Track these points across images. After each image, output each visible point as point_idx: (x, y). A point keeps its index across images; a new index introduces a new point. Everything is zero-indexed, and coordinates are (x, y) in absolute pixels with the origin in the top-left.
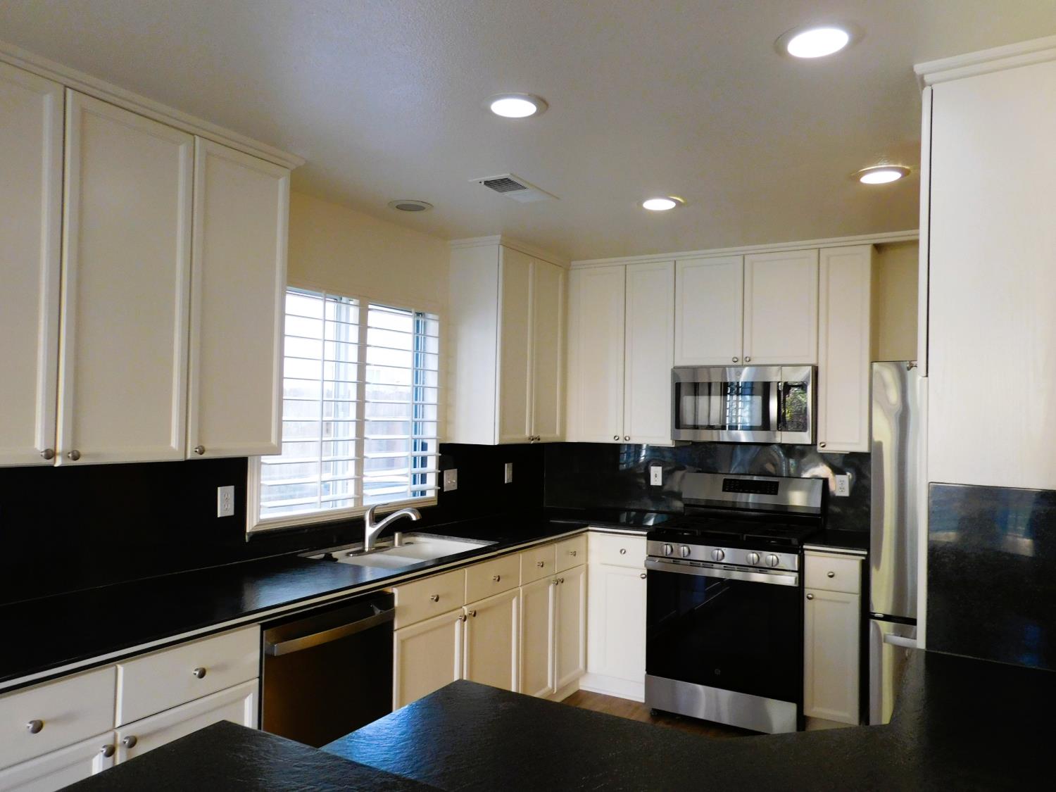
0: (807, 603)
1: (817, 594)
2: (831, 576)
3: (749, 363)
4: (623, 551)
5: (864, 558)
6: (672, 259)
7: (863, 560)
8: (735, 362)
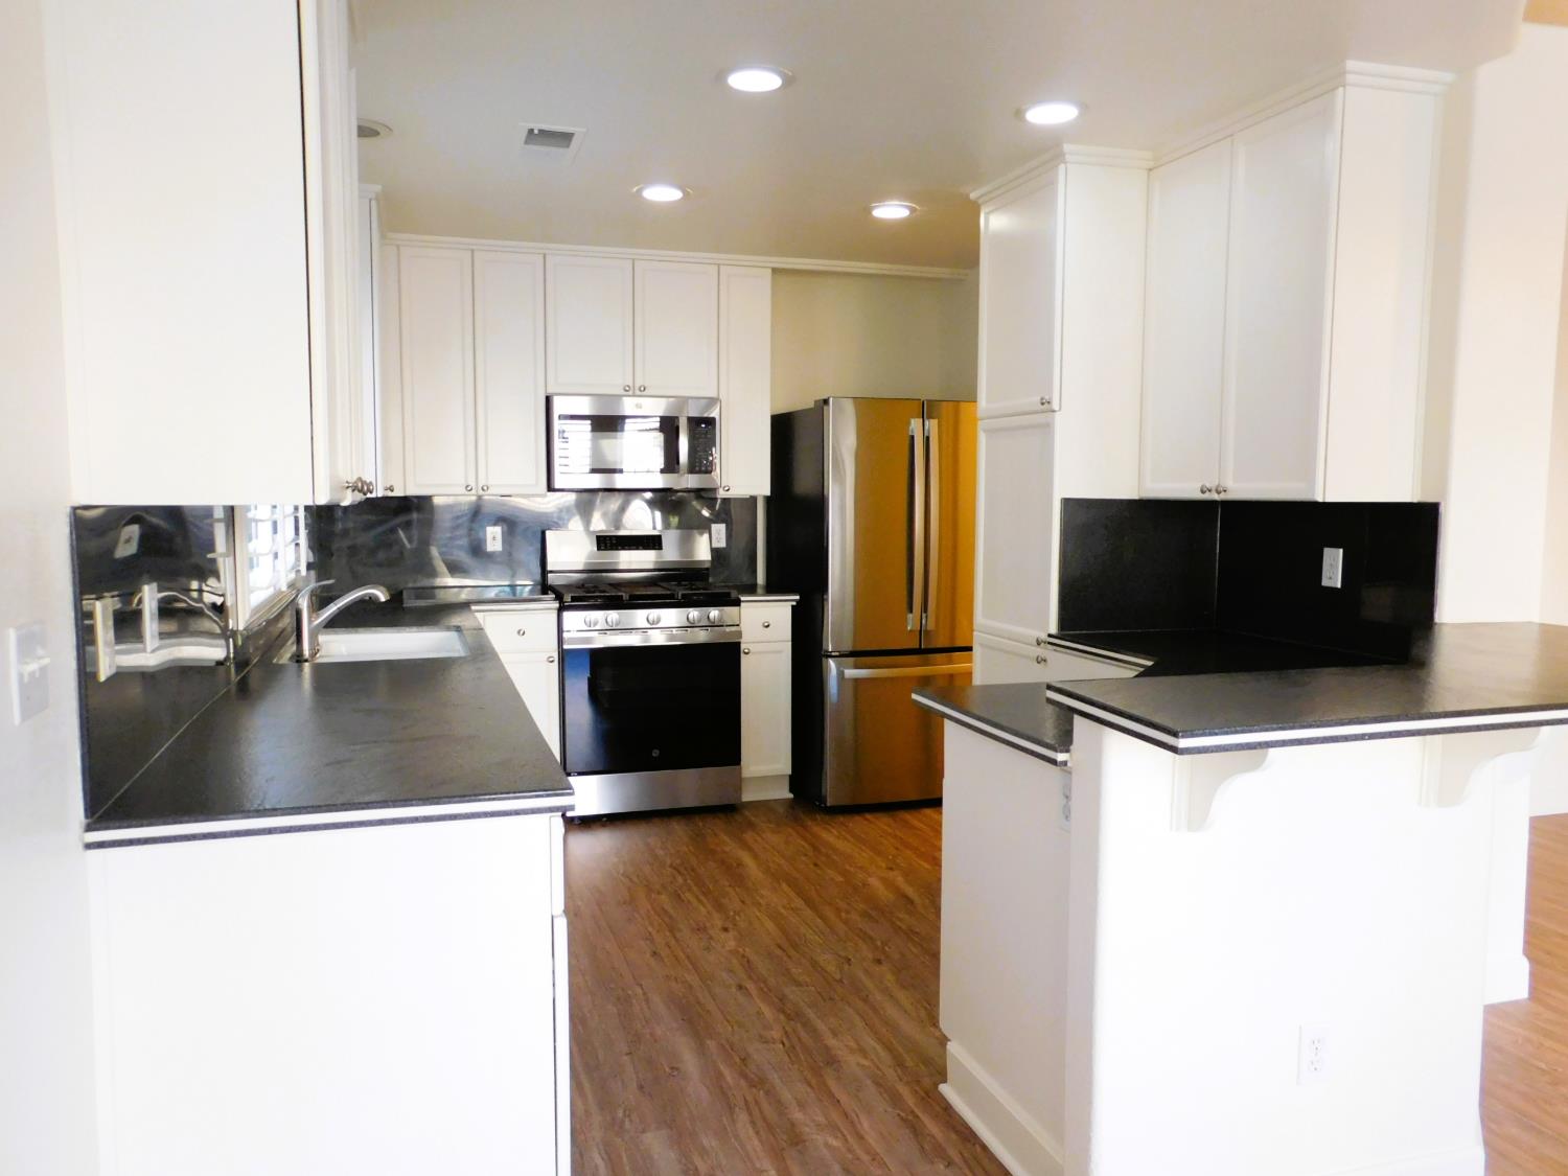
0: (744, 659)
1: (752, 647)
2: (768, 626)
3: (644, 393)
4: (521, 633)
5: (794, 603)
6: (541, 251)
7: (793, 606)
8: (627, 391)
